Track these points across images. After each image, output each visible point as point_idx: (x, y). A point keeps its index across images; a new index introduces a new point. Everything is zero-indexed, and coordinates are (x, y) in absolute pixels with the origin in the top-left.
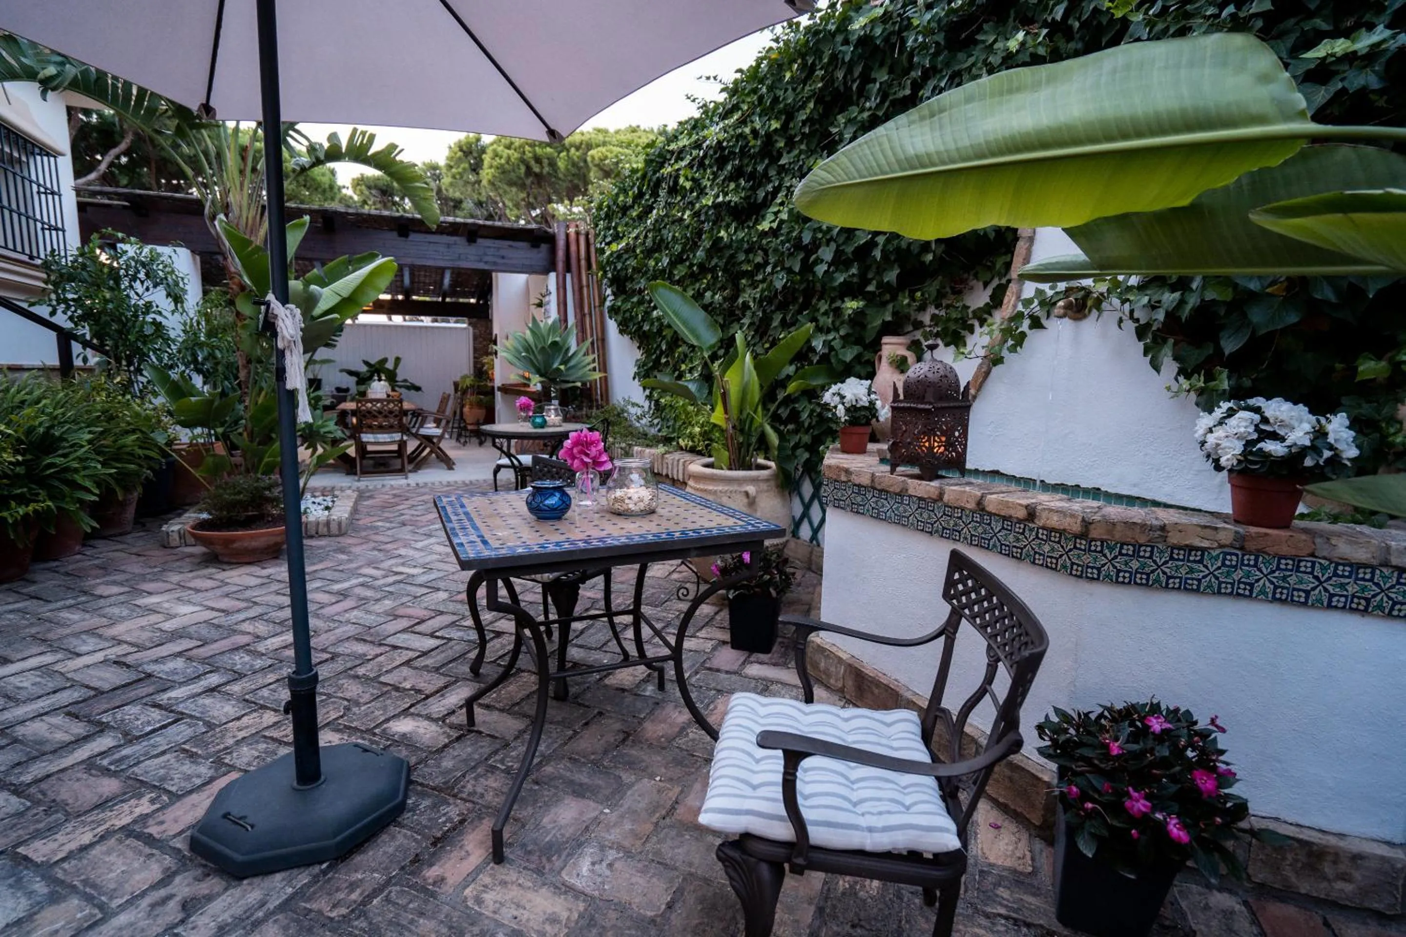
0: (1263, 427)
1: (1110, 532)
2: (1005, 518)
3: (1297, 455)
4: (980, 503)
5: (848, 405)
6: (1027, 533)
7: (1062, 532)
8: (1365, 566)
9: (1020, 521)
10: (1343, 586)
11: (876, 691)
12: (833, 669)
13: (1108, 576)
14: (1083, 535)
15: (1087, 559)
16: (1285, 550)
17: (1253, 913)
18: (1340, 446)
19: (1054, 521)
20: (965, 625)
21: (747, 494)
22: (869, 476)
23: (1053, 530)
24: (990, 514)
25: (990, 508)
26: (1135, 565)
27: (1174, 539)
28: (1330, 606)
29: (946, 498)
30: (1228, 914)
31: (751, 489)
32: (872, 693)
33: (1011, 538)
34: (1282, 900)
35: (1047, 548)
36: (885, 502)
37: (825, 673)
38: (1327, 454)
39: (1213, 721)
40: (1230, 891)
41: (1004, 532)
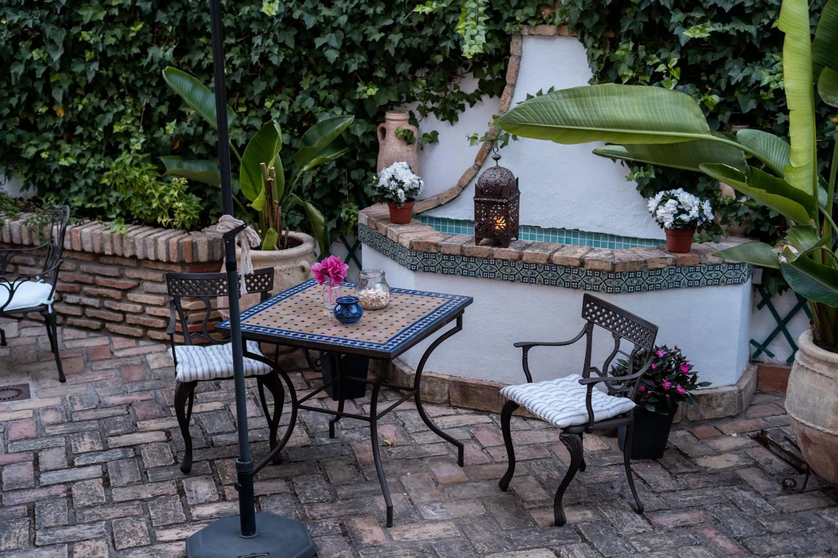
0: (680, 207)
1: (624, 267)
2: (566, 267)
3: (694, 221)
4: (549, 260)
5: (407, 189)
6: (580, 274)
7: (600, 271)
8: (717, 265)
9: (575, 267)
10: (711, 275)
11: (480, 392)
12: (437, 389)
13: (624, 290)
14: (613, 271)
15: (614, 283)
16: (691, 263)
17: (692, 433)
18: (708, 215)
19: (597, 265)
20: (596, 328)
21: (303, 269)
22: (459, 248)
23: (596, 270)
24: (556, 265)
25: (557, 262)
26: (635, 282)
27: (650, 266)
28: (708, 285)
29: (524, 258)
30: (684, 437)
31: (304, 263)
32: (478, 394)
33: (571, 277)
34: (699, 425)
35: (592, 280)
36: (474, 264)
37: (429, 394)
38: (704, 219)
39: (676, 348)
40: (682, 429)
41: (566, 275)
